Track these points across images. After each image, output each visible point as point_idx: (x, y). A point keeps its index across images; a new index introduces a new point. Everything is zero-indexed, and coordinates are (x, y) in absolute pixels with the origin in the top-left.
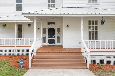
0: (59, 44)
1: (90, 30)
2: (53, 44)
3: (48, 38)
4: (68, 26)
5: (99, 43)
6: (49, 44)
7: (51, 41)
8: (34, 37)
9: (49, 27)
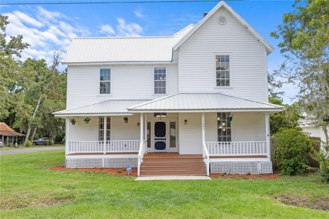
0: (173, 150)
1: (221, 127)
2: (164, 151)
3: (155, 139)
4: (186, 121)
5: (233, 146)
6: (157, 151)
7: (160, 146)
8: (140, 139)
9: (157, 121)
